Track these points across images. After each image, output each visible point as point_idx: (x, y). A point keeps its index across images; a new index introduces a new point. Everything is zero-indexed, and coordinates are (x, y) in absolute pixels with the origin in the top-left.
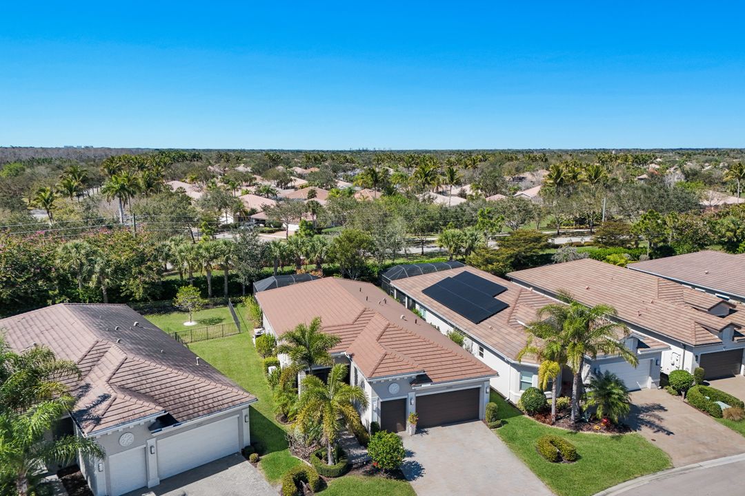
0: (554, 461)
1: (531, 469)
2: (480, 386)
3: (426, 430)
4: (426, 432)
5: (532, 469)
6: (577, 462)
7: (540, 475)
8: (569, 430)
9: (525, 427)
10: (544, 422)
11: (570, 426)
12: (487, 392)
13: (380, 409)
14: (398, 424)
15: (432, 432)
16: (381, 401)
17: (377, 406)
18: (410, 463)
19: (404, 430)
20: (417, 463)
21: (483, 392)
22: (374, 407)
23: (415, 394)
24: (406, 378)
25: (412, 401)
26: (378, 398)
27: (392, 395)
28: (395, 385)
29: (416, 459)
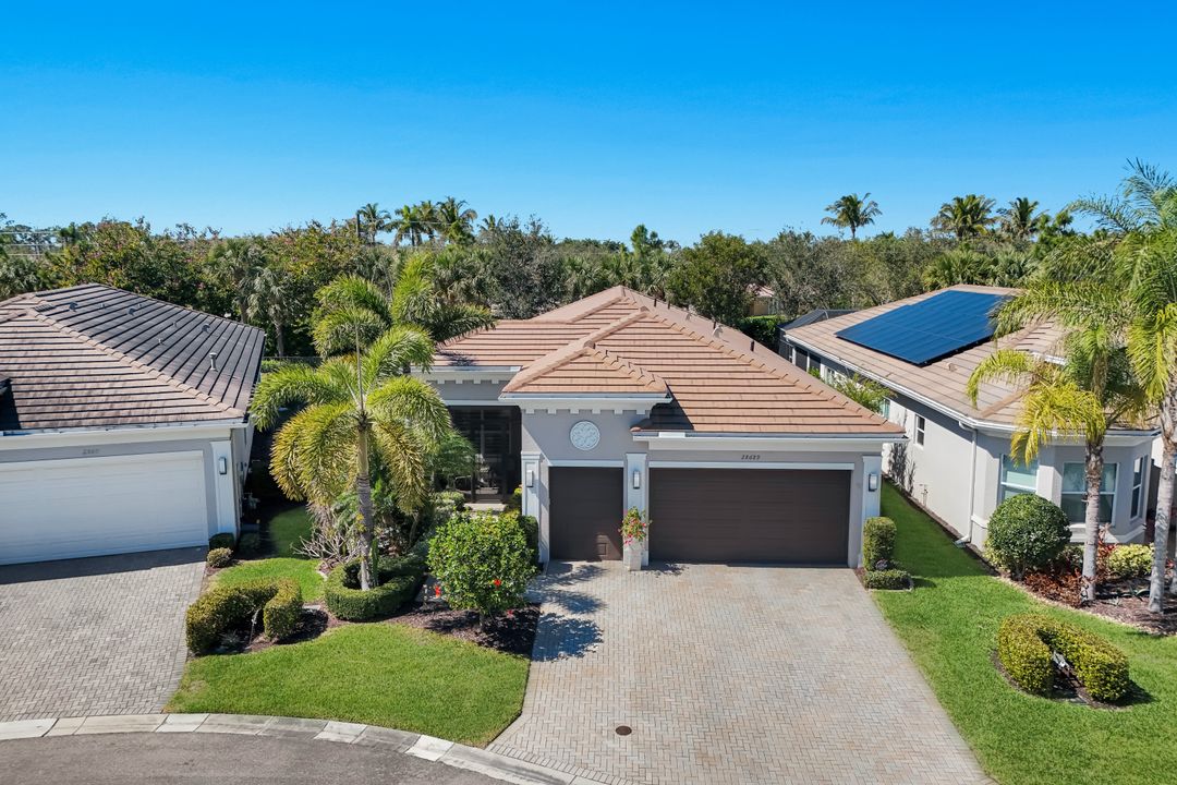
0: (1039, 693)
1: (940, 699)
2: (850, 467)
3: (679, 565)
4: (674, 570)
5: (946, 697)
6: (1129, 709)
7: (964, 717)
8: (1136, 626)
9: (984, 602)
10: (1054, 597)
11: (1143, 618)
12: (872, 487)
13: (547, 487)
14: (602, 538)
15: (693, 573)
16: (551, 465)
17: (537, 477)
18: (575, 623)
19: (620, 558)
20: (594, 626)
21: (860, 486)
22: (530, 478)
23: (647, 462)
24: (619, 411)
25: (637, 478)
26: (541, 455)
27: (581, 455)
28: (587, 427)
29: (597, 618)
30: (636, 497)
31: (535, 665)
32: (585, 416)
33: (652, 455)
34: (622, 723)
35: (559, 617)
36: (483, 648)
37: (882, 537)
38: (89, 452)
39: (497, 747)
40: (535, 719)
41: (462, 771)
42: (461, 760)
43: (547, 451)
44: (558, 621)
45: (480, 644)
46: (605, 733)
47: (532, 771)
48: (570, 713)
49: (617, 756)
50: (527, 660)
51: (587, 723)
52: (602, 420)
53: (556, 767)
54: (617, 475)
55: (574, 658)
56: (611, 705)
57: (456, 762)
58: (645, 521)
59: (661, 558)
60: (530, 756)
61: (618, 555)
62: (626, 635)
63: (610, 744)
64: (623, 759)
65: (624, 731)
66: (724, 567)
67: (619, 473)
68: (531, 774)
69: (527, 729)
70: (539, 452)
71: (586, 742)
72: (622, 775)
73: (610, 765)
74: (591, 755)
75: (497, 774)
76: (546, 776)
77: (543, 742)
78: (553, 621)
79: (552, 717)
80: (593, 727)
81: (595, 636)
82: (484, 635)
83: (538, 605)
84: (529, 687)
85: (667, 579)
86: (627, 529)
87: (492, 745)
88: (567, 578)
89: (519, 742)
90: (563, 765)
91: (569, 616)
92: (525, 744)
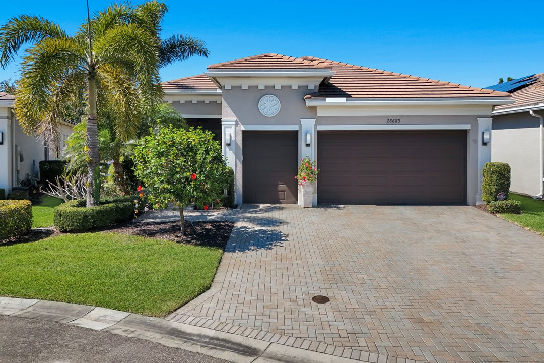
2: (468, 127)
4: (338, 207)
12: (485, 141)
13: (241, 146)
14: (282, 187)
15: (352, 208)
16: (244, 129)
17: (233, 138)
18: (264, 232)
19: (296, 201)
20: (279, 233)
21: (476, 141)
22: (228, 137)
23: (316, 126)
24: (295, 87)
25: (308, 137)
26: (236, 121)
27: (266, 120)
28: (271, 99)
29: (282, 229)
30: (308, 153)
31: (227, 255)
32: (270, 90)
33: (320, 121)
34: (318, 294)
35: (249, 229)
36: (181, 244)
37: (500, 174)
39: (179, 316)
40: (224, 292)
41: (128, 340)
42: (133, 329)
43: (241, 119)
44: (249, 231)
45: (179, 242)
46: (300, 302)
47: (217, 339)
48: (262, 287)
49: (318, 322)
50: (221, 251)
51: (280, 294)
52: (282, 93)
53: (246, 333)
54: (294, 136)
55: (263, 251)
56: (303, 280)
57: (126, 331)
58: (314, 167)
59: (325, 199)
60: (216, 323)
61: (294, 199)
62: (308, 237)
63: (308, 311)
64: (326, 325)
65: (321, 300)
67: (295, 134)
68: (215, 342)
69: (215, 300)
70: (235, 119)
71: (280, 310)
72: (329, 341)
73: (311, 330)
74: (288, 322)
75: (173, 343)
76: (233, 343)
77: (232, 310)
78: (245, 231)
79: (243, 290)
80: (287, 297)
81: (281, 238)
82: (184, 237)
83: (233, 223)
84: (220, 268)
86: (301, 174)
87: (172, 315)
88: (256, 211)
89: (204, 311)
90: (256, 332)
91: (258, 228)
92: (211, 312)
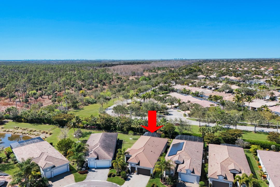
13: (131, 168)
14: (134, 172)
15: (140, 175)
23: (137, 167)
30: (136, 169)
38: (103, 161)
52: (134, 164)
58: (137, 171)
59: (138, 174)
66: (142, 175)
82: (124, 179)
83: (128, 177)
85: (138, 175)
91: (130, 178)
